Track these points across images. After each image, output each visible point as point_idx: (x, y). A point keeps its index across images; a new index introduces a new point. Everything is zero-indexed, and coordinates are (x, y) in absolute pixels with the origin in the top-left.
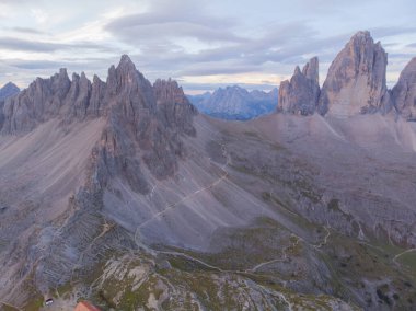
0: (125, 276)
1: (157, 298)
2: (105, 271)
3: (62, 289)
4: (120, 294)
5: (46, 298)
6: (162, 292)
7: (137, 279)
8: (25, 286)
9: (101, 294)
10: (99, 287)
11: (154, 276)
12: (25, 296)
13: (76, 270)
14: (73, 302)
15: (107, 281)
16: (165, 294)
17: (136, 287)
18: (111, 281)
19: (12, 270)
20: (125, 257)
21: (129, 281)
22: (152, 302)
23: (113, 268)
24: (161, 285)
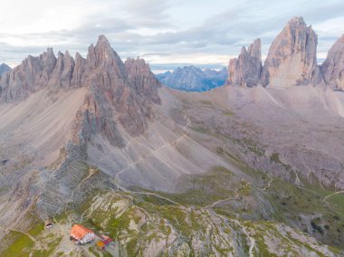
0: (110, 208)
1: (137, 223)
2: (93, 205)
3: (58, 217)
4: (106, 221)
5: (47, 223)
6: (140, 218)
7: (119, 210)
8: (29, 215)
9: (90, 221)
10: (89, 216)
11: (133, 207)
12: (28, 223)
13: (69, 204)
14: (68, 226)
15: (95, 212)
16: (143, 220)
17: (119, 215)
18: (98, 211)
19: (16, 204)
20: (108, 194)
21: (112, 211)
22: (133, 226)
23: (99, 202)
24: (139, 214)
